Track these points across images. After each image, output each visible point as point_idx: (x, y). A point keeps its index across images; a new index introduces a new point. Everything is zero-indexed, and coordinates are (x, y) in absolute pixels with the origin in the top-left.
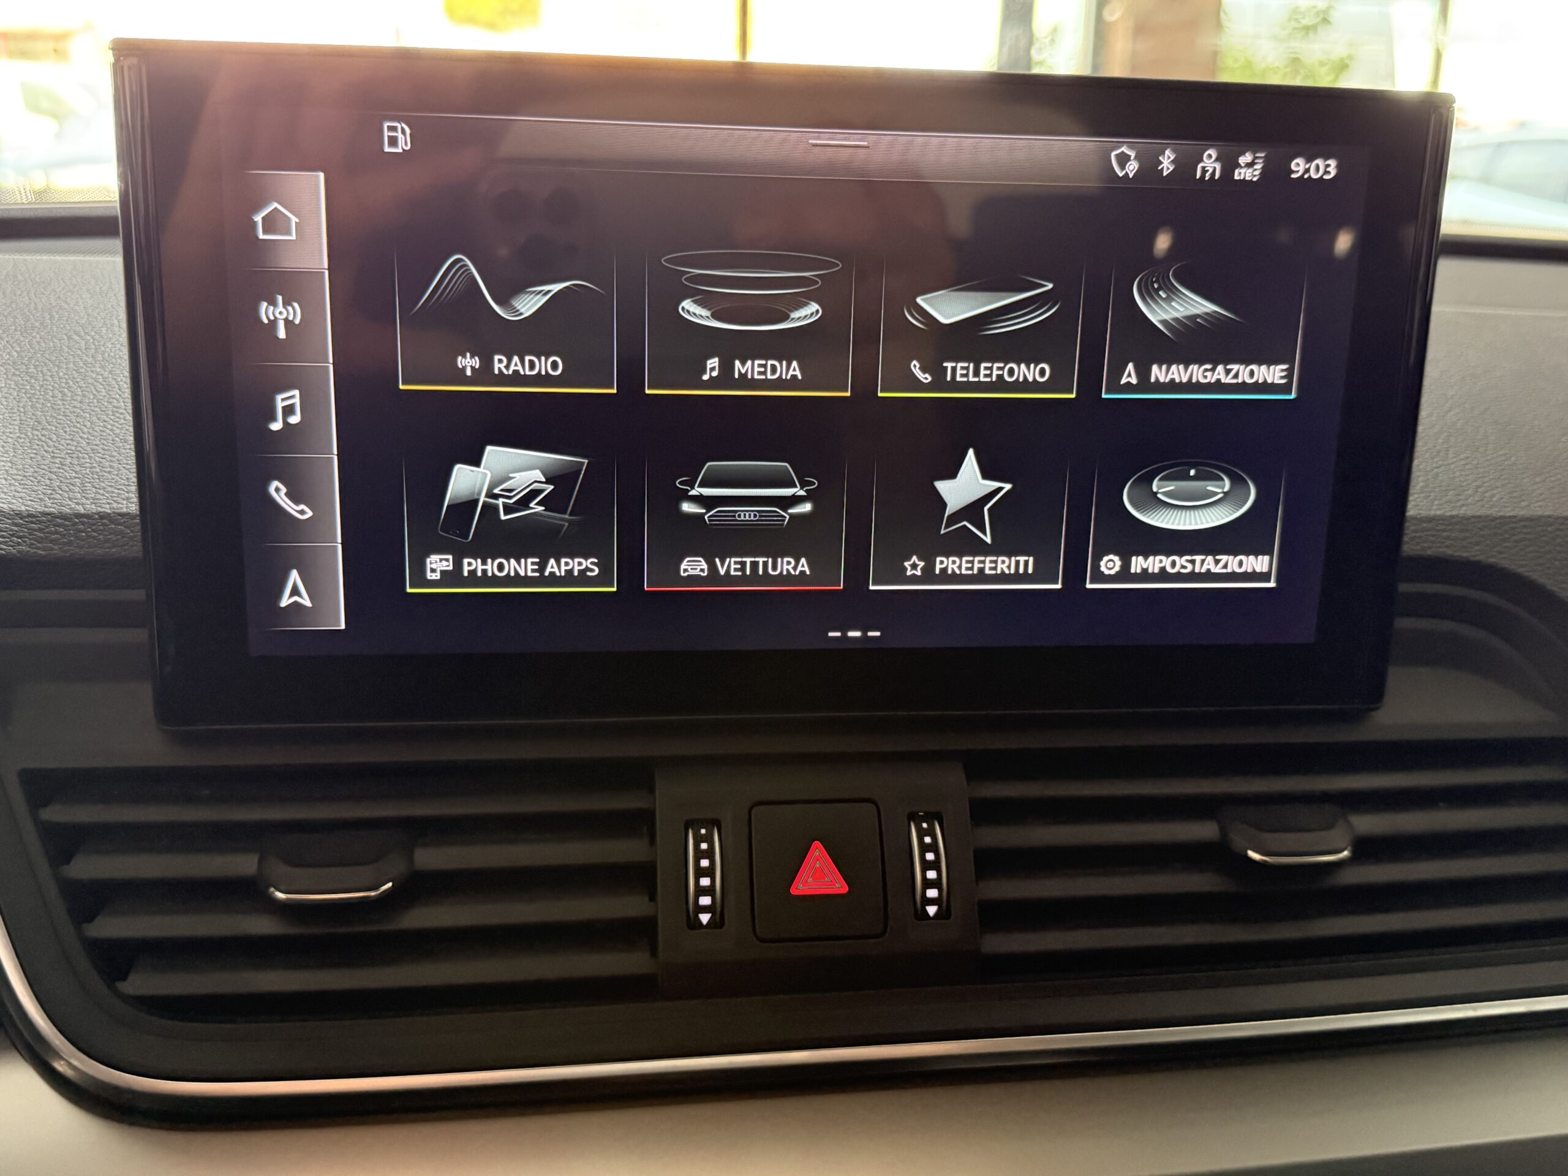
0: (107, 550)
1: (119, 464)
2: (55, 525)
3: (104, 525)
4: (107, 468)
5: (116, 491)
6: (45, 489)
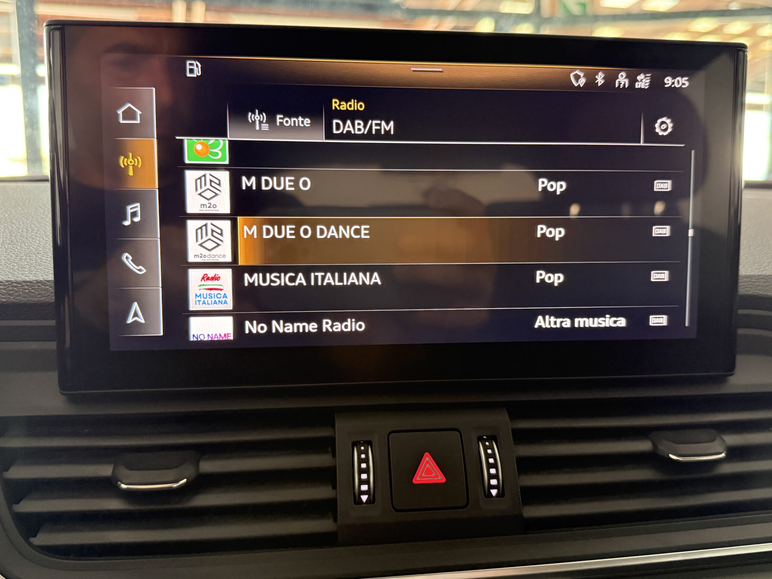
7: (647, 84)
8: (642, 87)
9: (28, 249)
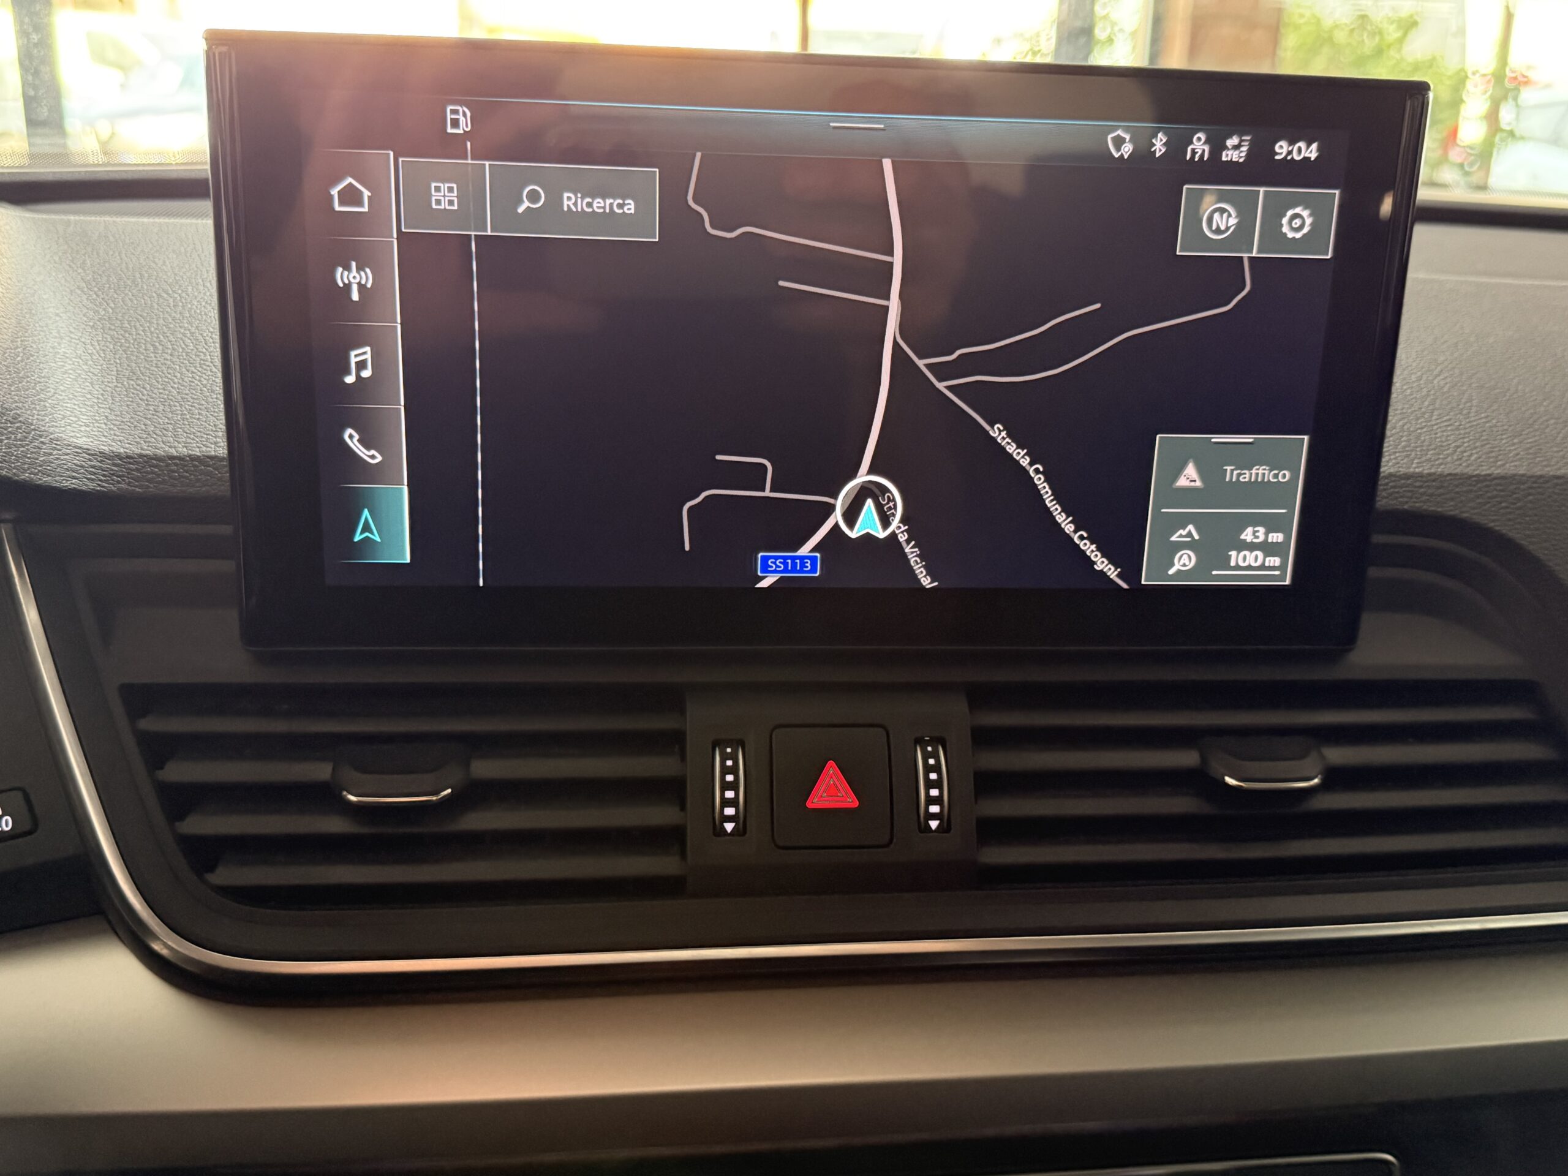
0: (198, 489)
1: (207, 412)
2: (150, 466)
3: (195, 466)
4: (196, 415)
5: (205, 436)
6: (142, 434)
7: (1243, 154)
8: (1234, 160)
9: (164, 389)
